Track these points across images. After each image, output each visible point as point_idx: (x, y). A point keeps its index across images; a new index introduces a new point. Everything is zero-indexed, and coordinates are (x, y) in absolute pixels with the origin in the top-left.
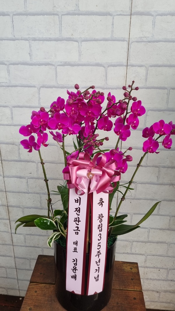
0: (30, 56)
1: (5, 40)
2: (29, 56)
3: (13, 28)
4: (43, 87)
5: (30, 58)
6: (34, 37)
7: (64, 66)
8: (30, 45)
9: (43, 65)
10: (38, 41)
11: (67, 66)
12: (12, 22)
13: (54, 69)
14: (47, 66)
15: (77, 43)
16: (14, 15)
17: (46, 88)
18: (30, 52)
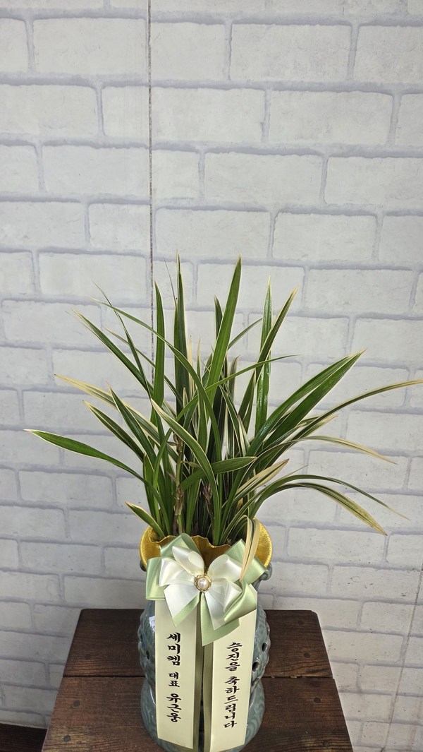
0: (263, 129)
1: (203, 87)
2: (261, 130)
3: (228, 55)
4: (286, 212)
5: (263, 136)
6: (279, 79)
7: (348, 157)
8: (266, 101)
9: (293, 154)
10: (287, 92)
11: (356, 156)
12: (228, 42)
13: (321, 165)
14: (304, 158)
15: (391, 97)
16: (237, 22)
17: (293, 213)
18: (265, 119)
